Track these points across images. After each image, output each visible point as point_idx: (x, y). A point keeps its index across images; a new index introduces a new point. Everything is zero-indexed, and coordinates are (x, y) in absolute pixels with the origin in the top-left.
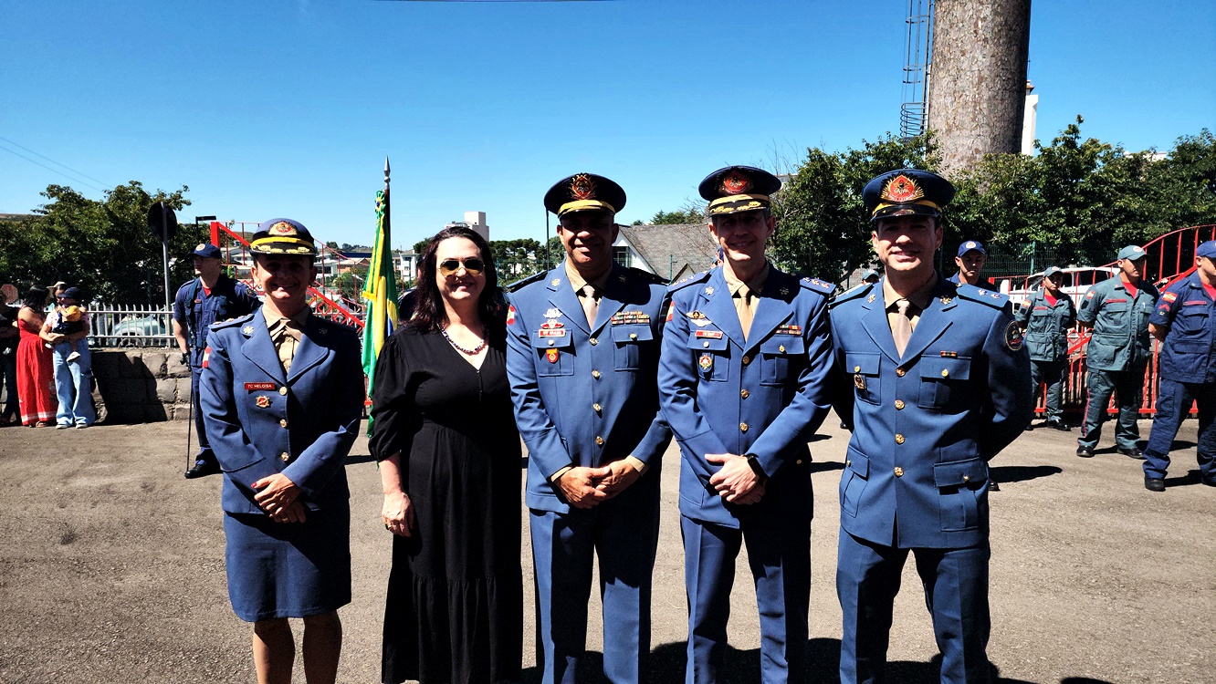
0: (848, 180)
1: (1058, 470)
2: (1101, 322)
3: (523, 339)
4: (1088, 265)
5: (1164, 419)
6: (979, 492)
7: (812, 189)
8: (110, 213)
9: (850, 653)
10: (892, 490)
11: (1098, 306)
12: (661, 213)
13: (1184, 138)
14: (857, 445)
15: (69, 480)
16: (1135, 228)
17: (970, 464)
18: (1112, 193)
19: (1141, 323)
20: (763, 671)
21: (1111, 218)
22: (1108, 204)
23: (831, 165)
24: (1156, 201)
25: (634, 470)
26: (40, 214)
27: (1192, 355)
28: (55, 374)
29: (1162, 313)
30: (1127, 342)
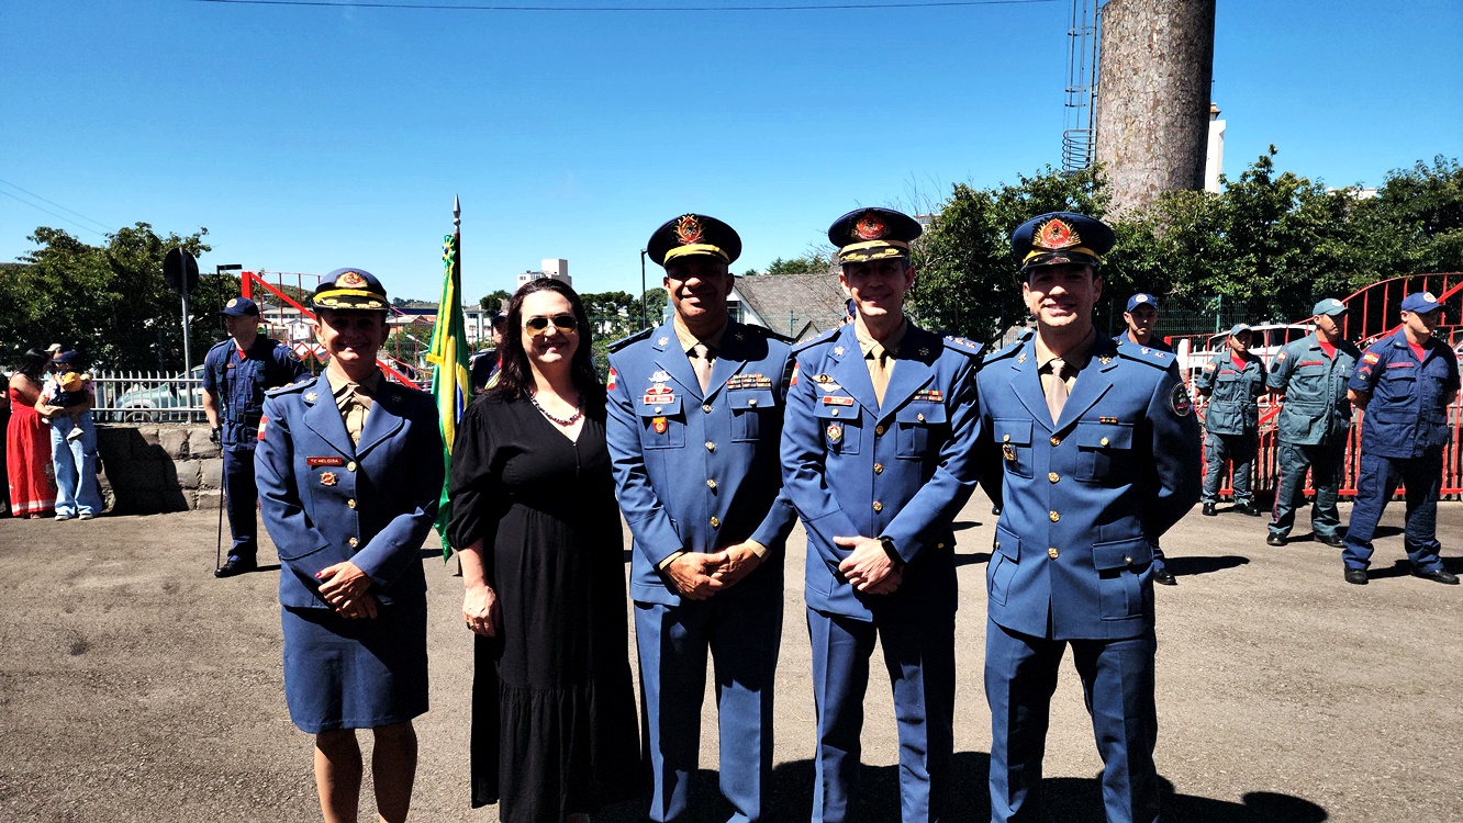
0: (1001, 222)
1: (1246, 561)
2: (1294, 389)
3: (625, 406)
4: (1284, 322)
5: (1365, 500)
6: (1143, 576)
7: (958, 232)
8: (113, 261)
9: (1002, 763)
10: (1046, 574)
11: (1291, 369)
12: (779, 260)
13: (1396, 171)
14: (1007, 525)
15: (75, 581)
16: (1338, 278)
17: (1132, 545)
18: (1311, 236)
19: (1339, 388)
20: (903, 785)
21: (1309, 267)
22: (1306, 249)
23: (981, 203)
24: (1363, 246)
25: (754, 556)
26: (26, 263)
27: (1397, 426)
28: (54, 454)
29: (1363, 377)
30: (1324, 411)
